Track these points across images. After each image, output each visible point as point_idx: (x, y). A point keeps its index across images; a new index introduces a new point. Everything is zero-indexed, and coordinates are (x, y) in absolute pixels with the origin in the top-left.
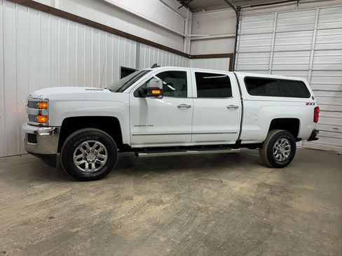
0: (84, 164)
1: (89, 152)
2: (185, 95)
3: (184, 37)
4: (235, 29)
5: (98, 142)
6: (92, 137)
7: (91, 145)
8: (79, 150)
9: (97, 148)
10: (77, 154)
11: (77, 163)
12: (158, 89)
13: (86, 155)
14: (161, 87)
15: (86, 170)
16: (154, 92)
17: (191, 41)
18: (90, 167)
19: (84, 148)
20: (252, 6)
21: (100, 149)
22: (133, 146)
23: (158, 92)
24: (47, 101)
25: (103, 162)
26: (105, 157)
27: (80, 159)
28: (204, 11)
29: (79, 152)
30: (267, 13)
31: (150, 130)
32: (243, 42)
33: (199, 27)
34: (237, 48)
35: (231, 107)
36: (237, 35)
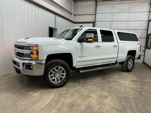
0: (54, 79)
1: (56, 73)
2: (97, 41)
3: (71, 13)
4: (95, 11)
5: (61, 67)
6: (57, 64)
7: (57, 68)
8: (51, 72)
9: (60, 70)
10: (50, 74)
11: (51, 79)
12: (91, 38)
13: (55, 74)
14: (93, 37)
15: (56, 82)
16: (89, 40)
17: (74, 15)
18: (57, 80)
19: (54, 70)
20: (102, 1)
21: (62, 70)
22: (76, 67)
23: (92, 40)
24: (37, 46)
25: (64, 77)
26: (65, 74)
27: (52, 77)
28: (80, 2)
29: (51, 73)
30: (108, 4)
31: (85, 59)
32: (99, 17)
33: (77, 9)
34: (96, 19)
35: (115, 46)
36: (96, 13)
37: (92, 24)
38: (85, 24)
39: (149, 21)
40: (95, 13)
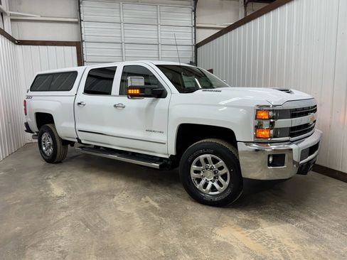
4: (77, 13)
32: (89, 30)
34: (83, 36)
36: (81, 21)
37: (74, 49)
38: (54, 47)
39: (197, 46)
40: (76, 20)
